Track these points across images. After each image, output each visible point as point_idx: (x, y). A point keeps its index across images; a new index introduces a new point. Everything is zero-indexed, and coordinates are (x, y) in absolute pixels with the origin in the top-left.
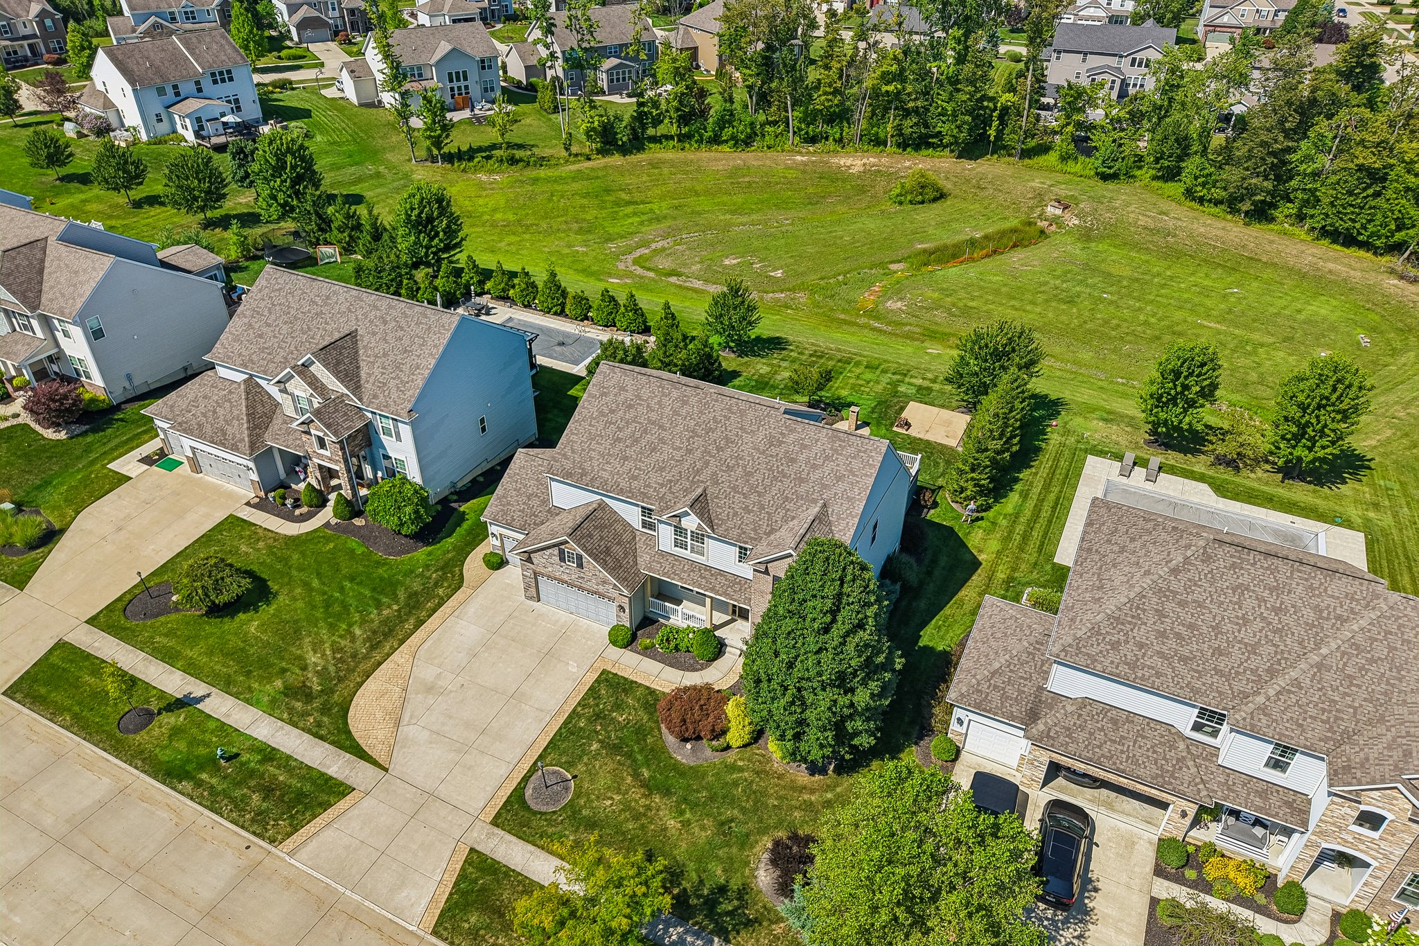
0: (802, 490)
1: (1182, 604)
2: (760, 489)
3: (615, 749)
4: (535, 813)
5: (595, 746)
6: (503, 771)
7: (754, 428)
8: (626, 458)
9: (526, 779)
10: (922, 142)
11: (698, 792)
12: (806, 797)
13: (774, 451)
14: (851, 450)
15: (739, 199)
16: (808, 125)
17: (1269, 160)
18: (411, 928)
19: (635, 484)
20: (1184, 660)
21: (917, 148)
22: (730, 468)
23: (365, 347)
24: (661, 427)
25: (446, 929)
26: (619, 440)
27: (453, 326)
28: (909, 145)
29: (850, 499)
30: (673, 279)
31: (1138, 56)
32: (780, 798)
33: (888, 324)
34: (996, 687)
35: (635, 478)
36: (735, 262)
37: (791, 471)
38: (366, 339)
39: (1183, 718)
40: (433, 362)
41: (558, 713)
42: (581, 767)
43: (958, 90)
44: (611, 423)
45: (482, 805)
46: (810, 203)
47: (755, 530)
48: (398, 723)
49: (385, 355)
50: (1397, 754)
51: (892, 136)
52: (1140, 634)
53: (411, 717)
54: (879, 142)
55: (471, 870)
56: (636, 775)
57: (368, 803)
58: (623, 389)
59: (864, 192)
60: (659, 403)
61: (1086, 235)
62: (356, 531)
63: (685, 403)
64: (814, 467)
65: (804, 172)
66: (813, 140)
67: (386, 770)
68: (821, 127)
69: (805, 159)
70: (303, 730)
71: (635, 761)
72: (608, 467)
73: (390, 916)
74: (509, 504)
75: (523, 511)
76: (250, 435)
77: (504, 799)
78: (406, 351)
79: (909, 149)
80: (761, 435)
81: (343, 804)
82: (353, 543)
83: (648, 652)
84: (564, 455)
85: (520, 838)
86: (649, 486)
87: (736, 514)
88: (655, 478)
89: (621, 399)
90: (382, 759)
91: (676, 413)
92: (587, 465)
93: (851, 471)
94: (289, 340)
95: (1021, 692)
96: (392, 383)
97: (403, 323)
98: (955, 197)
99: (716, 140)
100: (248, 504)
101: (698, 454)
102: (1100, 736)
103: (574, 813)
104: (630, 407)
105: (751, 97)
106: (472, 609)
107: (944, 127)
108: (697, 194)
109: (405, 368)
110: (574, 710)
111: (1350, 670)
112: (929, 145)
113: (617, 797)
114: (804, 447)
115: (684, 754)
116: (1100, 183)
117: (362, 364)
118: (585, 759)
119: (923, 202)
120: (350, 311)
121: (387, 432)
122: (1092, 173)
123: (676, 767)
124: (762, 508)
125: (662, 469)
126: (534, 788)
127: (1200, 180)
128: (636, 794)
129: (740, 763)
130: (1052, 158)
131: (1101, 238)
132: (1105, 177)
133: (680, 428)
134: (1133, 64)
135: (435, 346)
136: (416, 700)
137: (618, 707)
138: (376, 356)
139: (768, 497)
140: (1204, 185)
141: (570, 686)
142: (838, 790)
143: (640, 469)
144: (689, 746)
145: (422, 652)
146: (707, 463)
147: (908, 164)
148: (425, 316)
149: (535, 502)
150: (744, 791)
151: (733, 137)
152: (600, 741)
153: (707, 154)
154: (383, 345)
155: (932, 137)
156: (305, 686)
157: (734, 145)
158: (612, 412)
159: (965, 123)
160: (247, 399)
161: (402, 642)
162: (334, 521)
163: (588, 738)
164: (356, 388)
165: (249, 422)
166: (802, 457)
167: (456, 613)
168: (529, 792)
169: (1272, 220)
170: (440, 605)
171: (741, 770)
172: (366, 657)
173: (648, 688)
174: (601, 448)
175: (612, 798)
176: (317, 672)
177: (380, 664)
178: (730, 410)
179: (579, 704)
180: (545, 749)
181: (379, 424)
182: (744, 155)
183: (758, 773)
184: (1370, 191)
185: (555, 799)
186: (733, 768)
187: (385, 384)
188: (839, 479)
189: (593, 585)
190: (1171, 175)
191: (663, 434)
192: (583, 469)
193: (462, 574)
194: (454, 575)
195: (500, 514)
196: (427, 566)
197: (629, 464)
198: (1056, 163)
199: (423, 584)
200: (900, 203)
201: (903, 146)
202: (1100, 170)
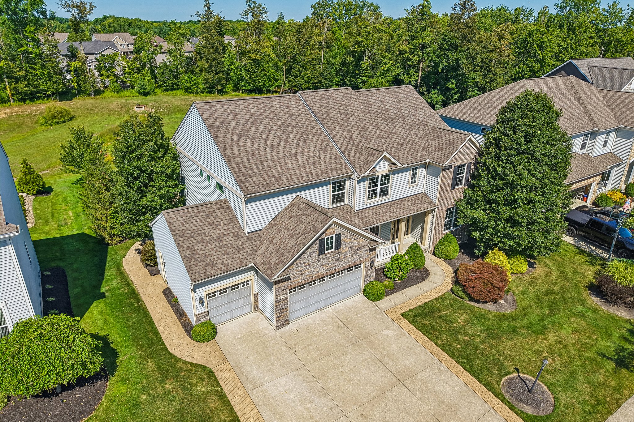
0: (409, 121)
2: (391, 131)
3: (493, 337)
5: (487, 347)
7: (348, 103)
9: (512, 406)
10: (32, 97)
12: (554, 276)
14: (402, 95)
19: (320, 167)
21: (31, 100)
22: (365, 129)
24: (292, 126)
28: (26, 99)
31: (105, 53)
35: (316, 163)
37: (392, 115)
47: (415, 152)
51: (13, 95)
54: (5, 101)
56: (524, 336)
58: (235, 114)
59: (20, 126)
60: (272, 113)
61: (165, 114)
63: (289, 107)
71: (509, 331)
74: (206, 256)
79: (27, 102)
80: (356, 105)
86: (330, 164)
87: (397, 149)
91: (291, 115)
93: (415, 104)
98: (80, 116)
104: (255, 123)
110: (439, 346)
112: (38, 98)
115: (508, 307)
116: (145, 97)
119: (64, 122)
124: (405, 139)
126: (525, 404)
127: (193, 83)
128: (543, 342)
130: (108, 93)
132: (146, 94)
137: (448, 320)
139: (400, 133)
140: (195, 84)
141: (409, 340)
142: (549, 264)
143: (311, 157)
144: (502, 302)
146: (349, 131)
147: (34, 108)
149: (227, 241)
152: (482, 343)
155: (38, 93)
158: (246, 131)
163: (476, 348)
167: (249, 386)
168: (528, 410)
169: (226, 93)
170: (222, 396)
174: (269, 157)
179: (433, 341)
180: (478, 379)
188: (415, 109)
189: (347, 261)
190: (173, 87)
191: (299, 130)
192: (274, 176)
193: (192, 364)
194: (188, 370)
195: (208, 269)
196: (144, 389)
197: (301, 158)
198: (116, 94)
199: (171, 401)
200: (51, 125)
201: (23, 100)
202: (142, 91)
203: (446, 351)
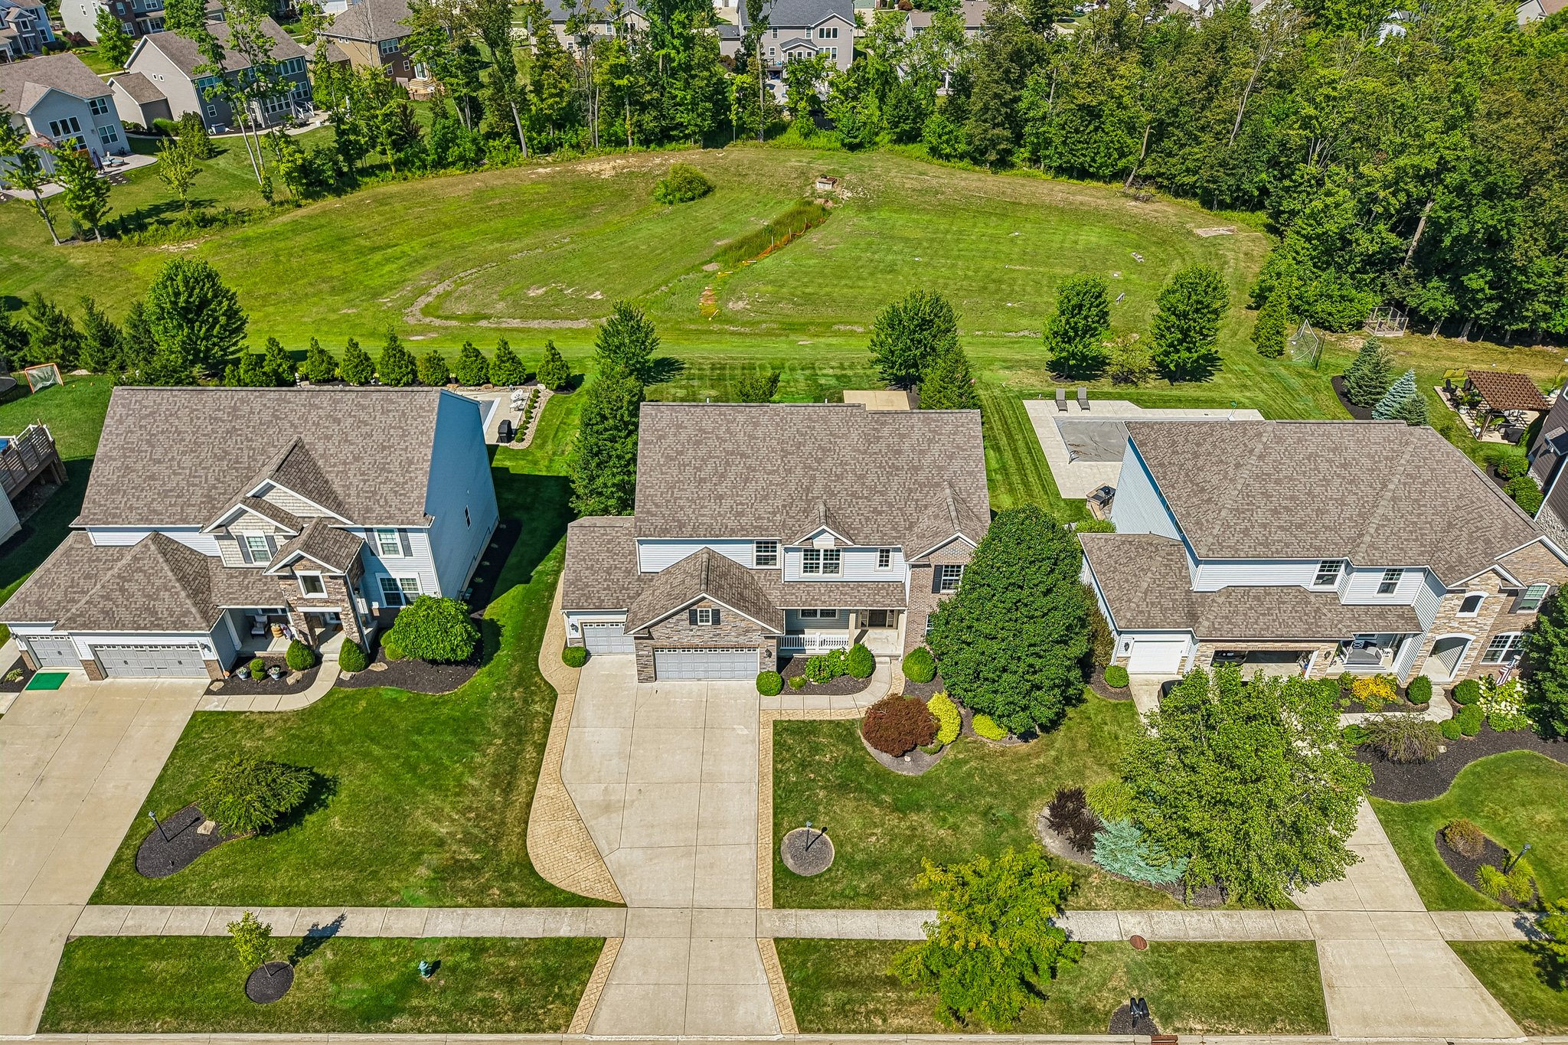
0: (921, 477)
1: (1278, 482)
2: (879, 488)
3: (843, 787)
4: (811, 879)
5: (822, 794)
6: (749, 854)
7: (844, 430)
8: (721, 497)
9: (777, 852)
10: (663, 137)
11: (943, 796)
12: (1035, 762)
13: (875, 448)
14: (949, 428)
15: (499, 224)
16: (539, 133)
17: (1003, 110)
18: (775, 1038)
19: (744, 520)
20: (1299, 527)
21: (660, 144)
22: (839, 477)
23: (322, 456)
24: (743, 455)
25: (811, 1022)
26: (702, 480)
27: (436, 405)
28: (651, 142)
29: (970, 473)
30: (484, 323)
31: (825, 27)
32: (1015, 772)
33: (743, 325)
34: (1153, 604)
35: (741, 514)
36: (540, 292)
37: (901, 461)
38: (320, 447)
39: (1305, 576)
40: (429, 452)
41: (762, 776)
42: (823, 820)
43: (693, 77)
44: (684, 465)
45: (752, 895)
46: (578, 217)
47: (893, 528)
48: (599, 856)
49: (357, 459)
50: (1480, 545)
51: (633, 133)
52: (1259, 516)
53: (609, 844)
54: (620, 142)
55: (790, 958)
56: (879, 804)
57: (630, 945)
58: (679, 426)
59: (627, 197)
60: (728, 430)
61: (864, 206)
62: (381, 679)
63: (756, 425)
64: (922, 452)
65: (554, 185)
66: (547, 149)
67: (624, 905)
68: (551, 134)
69: (548, 170)
70: (494, 905)
71: (869, 791)
72: (704, 511)
73: (745, 1038)
74: (587, 586)
75: (608, 588)
76: (195, 604)
77: (771, 880)
78: (384, 448)
79: (653, 146)
80: (854, 436)
81: (605, 958)
82: (388, 692)
83: (803, 689)
84: (649, 512)
85: (813, 908)
86: (760, 518)
87: (867, 519)
88: (763, 509)
89: (683, 436)
90: (610, 897)
91: (752, 437)
92: (680, 515)
93: (958, 447)
94: (201, 473)
95: (1174, 601)
96: (385, 489)
97: (363, 416)
98: (722, 188)
99: (441, 163)
100: (209, 692)
101: (799, 471)
102: (1251, 613)
103: (848, 862)
104: (698, 443)
105: (462, 110)
106: (588, 711)
107: (683, 118)
108: (448, 227)
109: (395, 466)
110: (775, 769)
111: (1414, 496)
112: (671, 139)
113: (878, 831)
114: (902, 436)
115: (906, 767)
116: (849, 154)
117: (329, 477)
118: (821, 808)
119: (693, 199)
120: (277, 418)
121: (391, 549)
122: (839, 145)
123: (909, 782)
124: (890, 505)
125: (766, 497)
126: (793, 857)
127: (944, 138)
128: (892, 820)
129: (961, 756)
130: (792, 135)
131: (879, 206)
132: (852, 148)
133: (764, 451)
134: (822, 36)
135: (422, 433)
136: (600, 826)
137: (815, 749)
138: (345, 463)
139: (891, 495)
140: (947, 142)
141: (752, 749)
142: (1057, 745)
143: (742, 504)
144: (907, 758)
145: (567, 776)
146: (813, 478)
147: (658, 161)
148: (392, 402)
149: (617, 575)
150: (981, 779)
151: (461, 158)
152: (822, 788)
153: (434, 181)
154: (347, 449)
155: (675, 128)
156: (458, 861)
157: (465, 166)
158: (681, 453)
159: (708, 110)
160: (167, 561)
161: (536, 773)
162: (346, 676)
163: (808, 789)
164: (338, 506)
165: (184, 588)
166: (906, 446)
167: (574, 723)
168: (789, 863)
169: (1012, 166)
170: (548, 721)
171: (966, 762)
172: (507, 804)
173: (830, 722)
174: (688, 494)
175: (873, 834)
176: (460, 841)
177: (529, 805)
178: (810, 419)
179: (775, 761)
180: (775, 815)
181: (379, 540)
182: (480, 176)
183: (982, 758)
184: (1091, 127)
185: (821, 856)
186: (958, 763)
187: (374, 493)
188: (951, 457)
189: (732, 639)
190: (911, 137)
191: (749, 462)
192: (679, 521)
193: (546, 682)
194: (539, 687)
195: (583, 600)
196: (499, 688)
197: (727, 503)
198: (801, 140)
199: (511, 707)
200: (671, 203)
201: (646, 142)
202: (847, 141)
203: (775, 777)
